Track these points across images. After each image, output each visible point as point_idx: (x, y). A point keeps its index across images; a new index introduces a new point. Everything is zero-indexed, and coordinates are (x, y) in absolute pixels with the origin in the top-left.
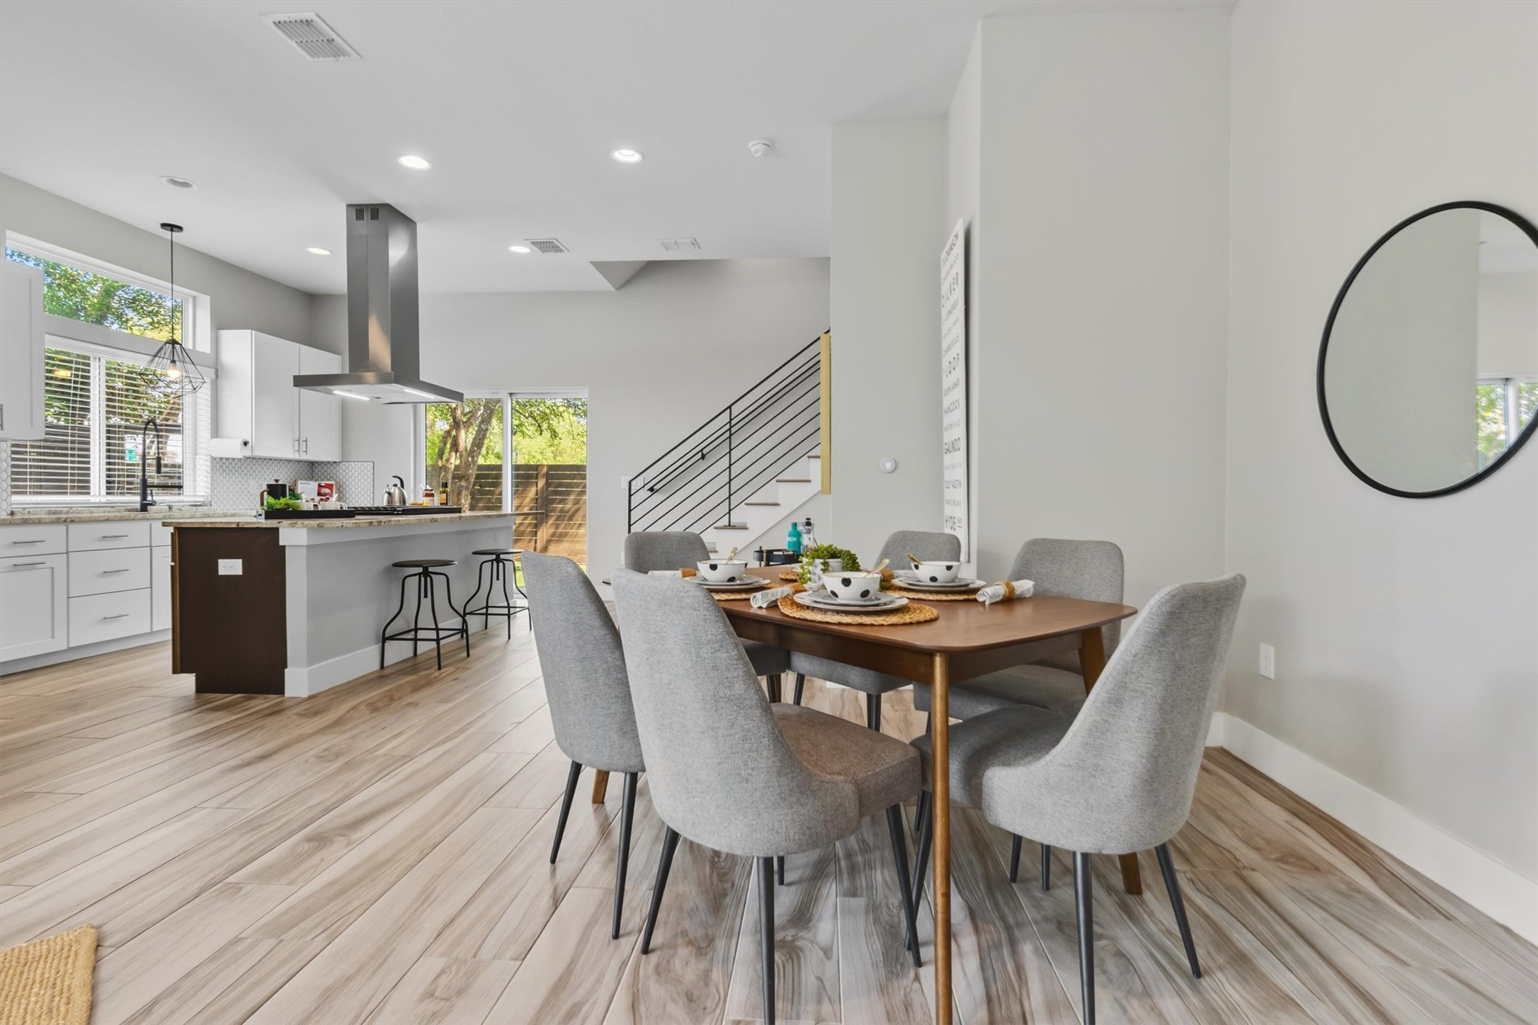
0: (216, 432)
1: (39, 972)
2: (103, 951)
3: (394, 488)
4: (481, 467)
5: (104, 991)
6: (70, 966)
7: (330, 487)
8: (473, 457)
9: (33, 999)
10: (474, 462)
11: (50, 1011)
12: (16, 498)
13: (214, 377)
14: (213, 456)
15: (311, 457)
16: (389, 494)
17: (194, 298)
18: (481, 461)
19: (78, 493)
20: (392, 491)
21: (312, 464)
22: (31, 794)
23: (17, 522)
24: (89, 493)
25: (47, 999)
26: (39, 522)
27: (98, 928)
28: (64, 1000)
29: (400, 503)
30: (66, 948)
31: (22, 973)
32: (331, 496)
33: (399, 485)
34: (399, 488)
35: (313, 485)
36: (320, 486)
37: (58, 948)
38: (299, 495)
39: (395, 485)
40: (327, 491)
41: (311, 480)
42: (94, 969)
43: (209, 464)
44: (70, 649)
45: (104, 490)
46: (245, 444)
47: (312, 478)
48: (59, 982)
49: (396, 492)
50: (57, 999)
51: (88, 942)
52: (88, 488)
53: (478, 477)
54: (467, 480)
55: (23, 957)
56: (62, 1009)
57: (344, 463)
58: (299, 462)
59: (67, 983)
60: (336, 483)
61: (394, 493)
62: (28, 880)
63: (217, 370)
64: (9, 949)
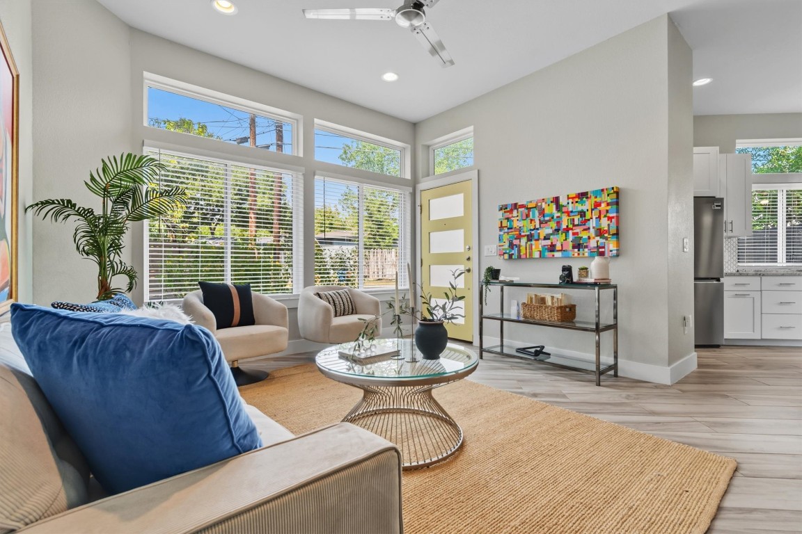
1: (710, 465)
2: (737, 474)
5: (733, 489)
6: (722, 470)
9: (705, 473)
11: (709, 482)
12: (740, 264)
19: (770, 262)
22: (728, 397)
23: (740, 275)
24: (776, 262)
25: (710, 477)
26: (747, 275)
27: (738, 463)
28: (715, 482)
30: (722, 463)
31: (703, 462)
37: (719, 461)
42: (731, 478)
44: (762, 340)
45: (785, 260)
48: (716, 473)
50: (713, 479)
51: (732, 466)
52: (776, 259)
55: (705, 456)
56: (714, 484)
59: (718, 476)
62: (715, 429)
64: (701, 450)
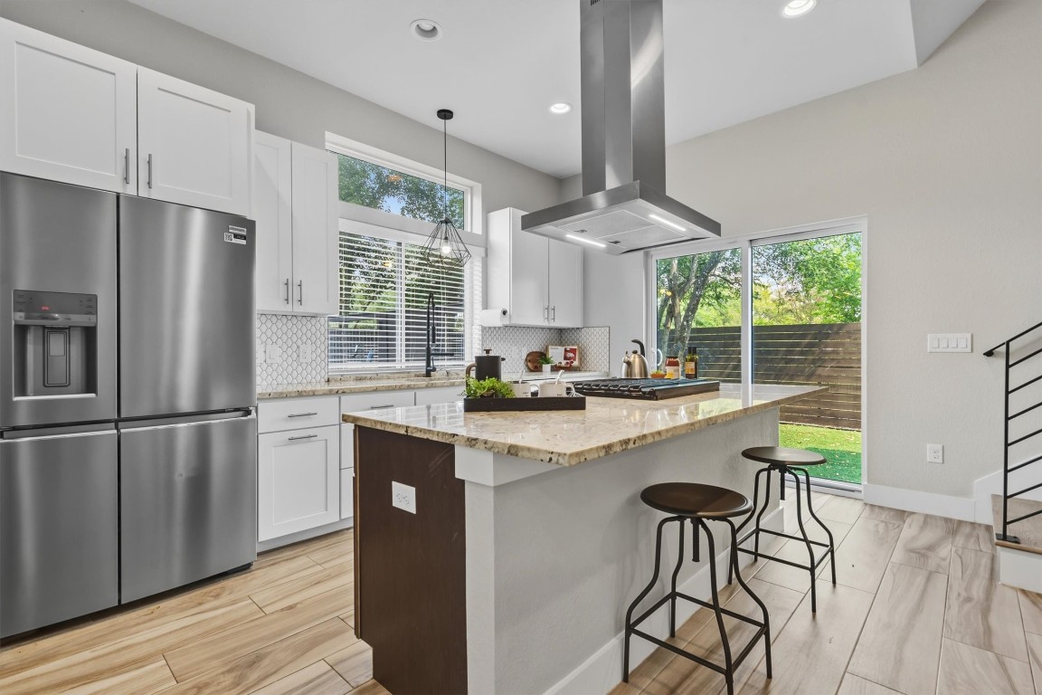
0: (486, 305)
3: (633, 355)
4: (694, 330)
7: (573, 351)
8: (688, 321)
10: (688, 326)
12: (332, 366)
13: (484, 255)
14: (484, 325)
15: (559, 323)
16: (629, 364)
17: (472, 188)
18: (694, 325)
20: (631, 360)
21: (561, 331)
23: (293, 395)
26: (314, 394)
29: (641, 375)
32: (575, 360)
33: (639, 352)
34: (640, 357)
35: (561, 350)
36: (566, 350)
38: (549, 359)
39: (635, 352)
40: (571, 355)
41: (560, 345)
43: (480, 332)
44: (342, 521)
45: (404, 358)
46: (504, 313)
47: (561, 344)
49: (636, 360)
53: (691, 339)
54: (683, 342)
57: (587, 330)
58: (550, 329)
60: (579, 348)
61: (634, 361)
63: (486, 250)
